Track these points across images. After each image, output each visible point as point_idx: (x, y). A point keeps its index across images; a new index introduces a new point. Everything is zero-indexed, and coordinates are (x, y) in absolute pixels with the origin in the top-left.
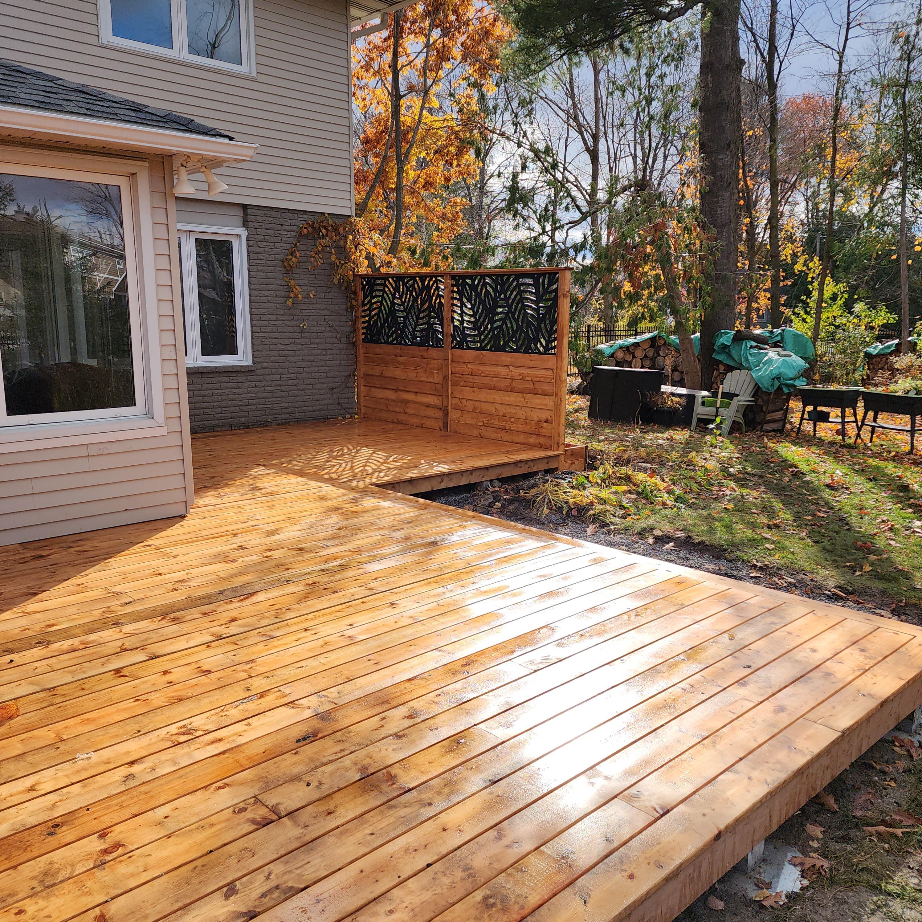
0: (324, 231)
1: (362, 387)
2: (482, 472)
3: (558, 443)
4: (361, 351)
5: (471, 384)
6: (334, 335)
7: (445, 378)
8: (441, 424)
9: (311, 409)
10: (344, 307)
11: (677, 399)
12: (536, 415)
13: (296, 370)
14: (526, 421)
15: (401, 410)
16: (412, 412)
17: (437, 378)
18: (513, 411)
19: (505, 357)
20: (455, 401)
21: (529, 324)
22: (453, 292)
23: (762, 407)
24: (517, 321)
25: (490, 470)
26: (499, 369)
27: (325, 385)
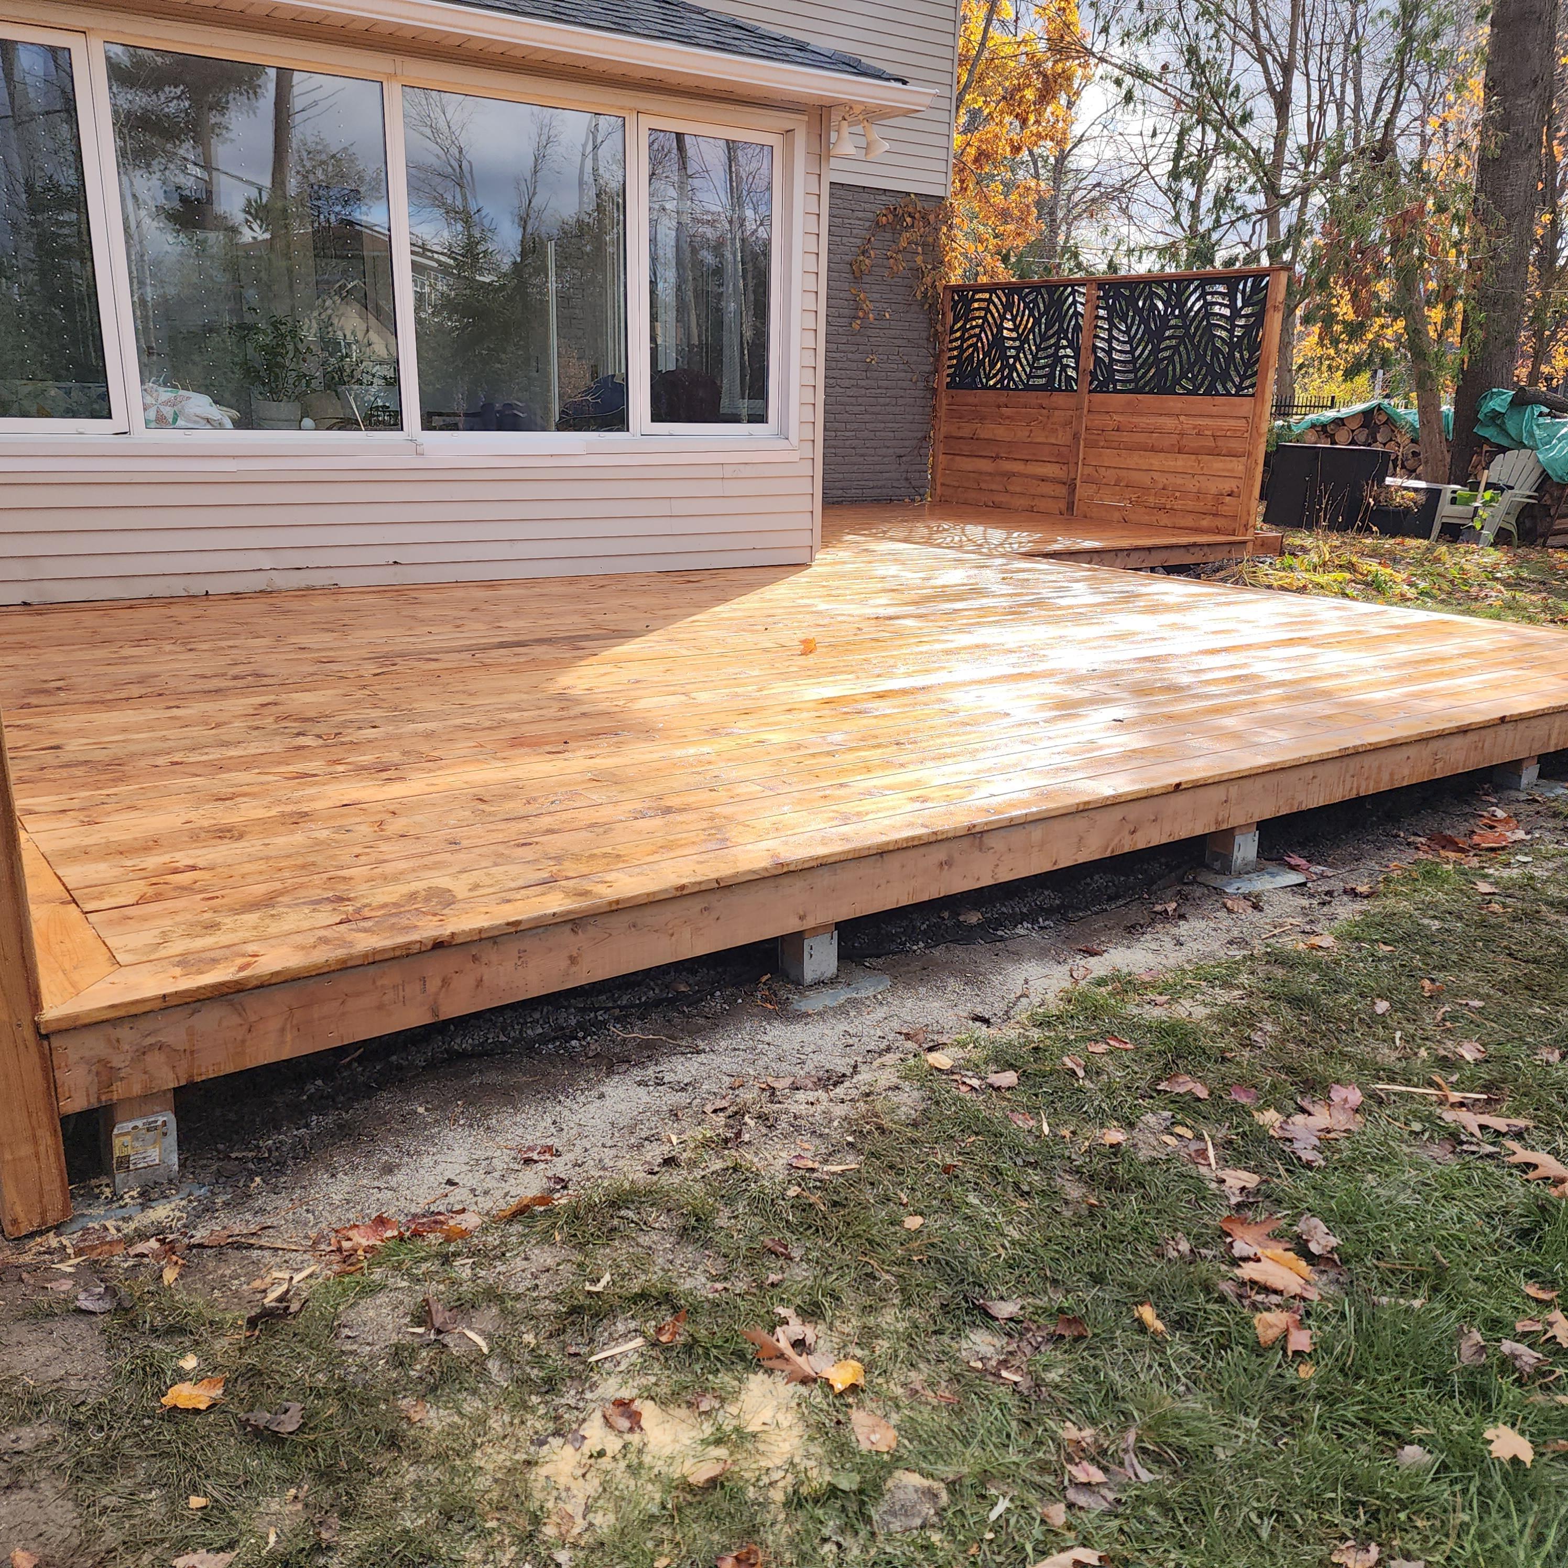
0: (909, 219)
1: (941, 457)
2: (1143, 554)
3: (1245, 526)
4: (944, 400)
5: (1115, 444)
6: (909, 375)
7: (1076, 436)
8: (1063, 505)
9: (871, 484)
10: (925, 335)
11: (1412, 494)
12: (1214, 487)
13: (855, 426)
14: (1199, 495)
15: (1000, 488)
16: (1018, 489)
17: (1063, 437)
18: (1179, 481)
19: (1172, 402)
20: (1088, 470)
21: (1216, 351)
22: (1098, 307)
23: (1548, 508)
24: (1196, 348)
25: (1153, 552)
26: (1162, 420)
27: (891, 451)
